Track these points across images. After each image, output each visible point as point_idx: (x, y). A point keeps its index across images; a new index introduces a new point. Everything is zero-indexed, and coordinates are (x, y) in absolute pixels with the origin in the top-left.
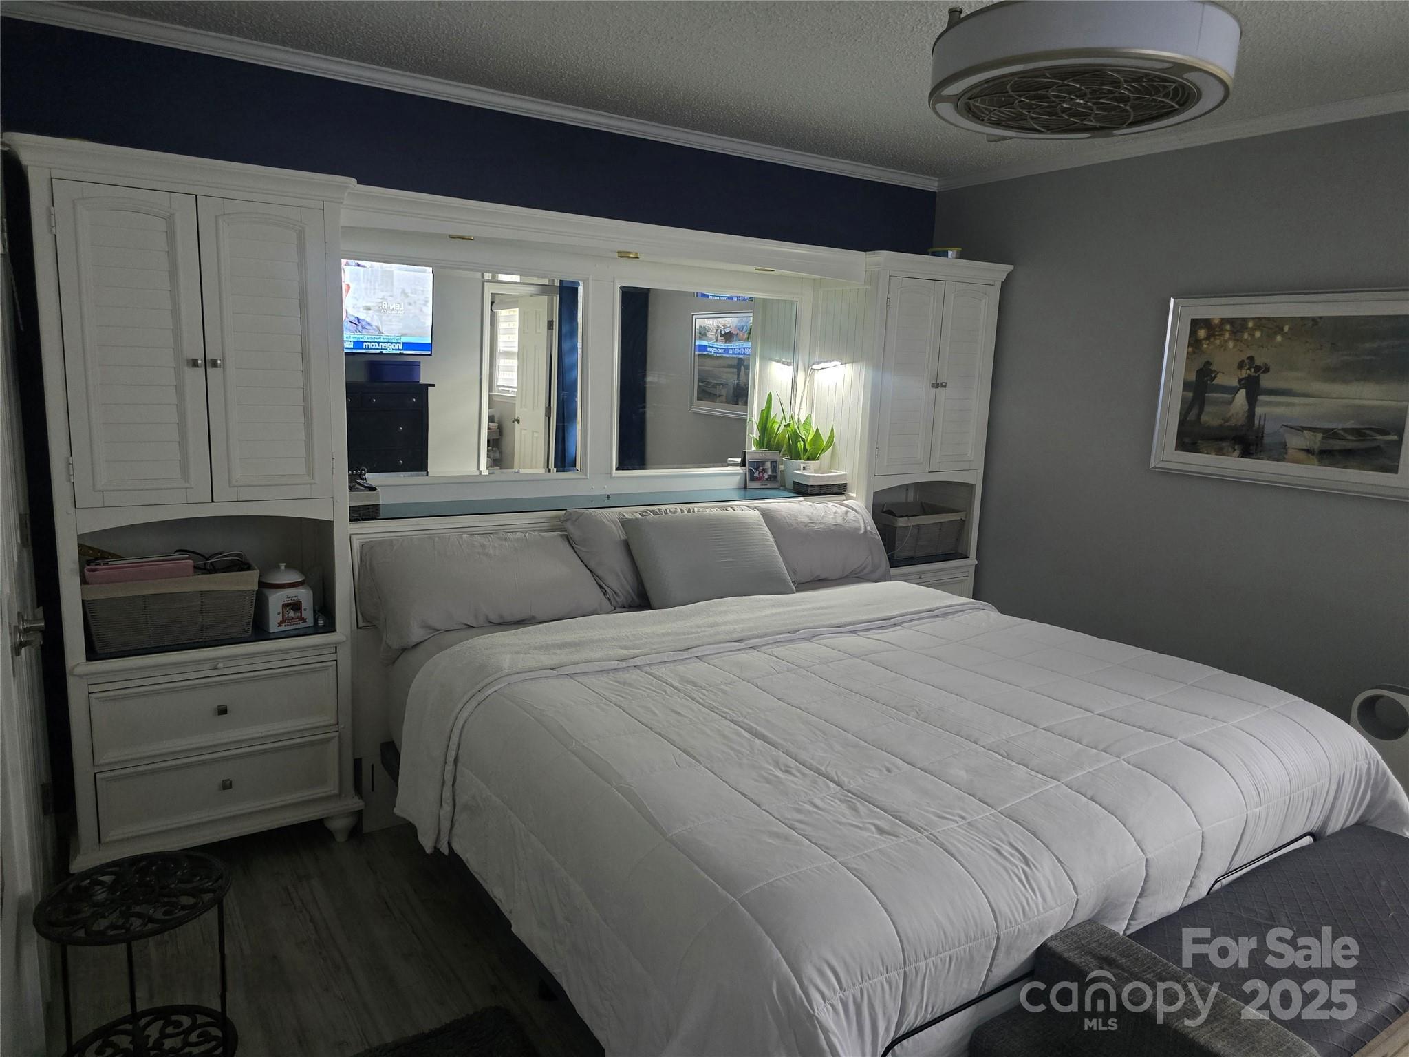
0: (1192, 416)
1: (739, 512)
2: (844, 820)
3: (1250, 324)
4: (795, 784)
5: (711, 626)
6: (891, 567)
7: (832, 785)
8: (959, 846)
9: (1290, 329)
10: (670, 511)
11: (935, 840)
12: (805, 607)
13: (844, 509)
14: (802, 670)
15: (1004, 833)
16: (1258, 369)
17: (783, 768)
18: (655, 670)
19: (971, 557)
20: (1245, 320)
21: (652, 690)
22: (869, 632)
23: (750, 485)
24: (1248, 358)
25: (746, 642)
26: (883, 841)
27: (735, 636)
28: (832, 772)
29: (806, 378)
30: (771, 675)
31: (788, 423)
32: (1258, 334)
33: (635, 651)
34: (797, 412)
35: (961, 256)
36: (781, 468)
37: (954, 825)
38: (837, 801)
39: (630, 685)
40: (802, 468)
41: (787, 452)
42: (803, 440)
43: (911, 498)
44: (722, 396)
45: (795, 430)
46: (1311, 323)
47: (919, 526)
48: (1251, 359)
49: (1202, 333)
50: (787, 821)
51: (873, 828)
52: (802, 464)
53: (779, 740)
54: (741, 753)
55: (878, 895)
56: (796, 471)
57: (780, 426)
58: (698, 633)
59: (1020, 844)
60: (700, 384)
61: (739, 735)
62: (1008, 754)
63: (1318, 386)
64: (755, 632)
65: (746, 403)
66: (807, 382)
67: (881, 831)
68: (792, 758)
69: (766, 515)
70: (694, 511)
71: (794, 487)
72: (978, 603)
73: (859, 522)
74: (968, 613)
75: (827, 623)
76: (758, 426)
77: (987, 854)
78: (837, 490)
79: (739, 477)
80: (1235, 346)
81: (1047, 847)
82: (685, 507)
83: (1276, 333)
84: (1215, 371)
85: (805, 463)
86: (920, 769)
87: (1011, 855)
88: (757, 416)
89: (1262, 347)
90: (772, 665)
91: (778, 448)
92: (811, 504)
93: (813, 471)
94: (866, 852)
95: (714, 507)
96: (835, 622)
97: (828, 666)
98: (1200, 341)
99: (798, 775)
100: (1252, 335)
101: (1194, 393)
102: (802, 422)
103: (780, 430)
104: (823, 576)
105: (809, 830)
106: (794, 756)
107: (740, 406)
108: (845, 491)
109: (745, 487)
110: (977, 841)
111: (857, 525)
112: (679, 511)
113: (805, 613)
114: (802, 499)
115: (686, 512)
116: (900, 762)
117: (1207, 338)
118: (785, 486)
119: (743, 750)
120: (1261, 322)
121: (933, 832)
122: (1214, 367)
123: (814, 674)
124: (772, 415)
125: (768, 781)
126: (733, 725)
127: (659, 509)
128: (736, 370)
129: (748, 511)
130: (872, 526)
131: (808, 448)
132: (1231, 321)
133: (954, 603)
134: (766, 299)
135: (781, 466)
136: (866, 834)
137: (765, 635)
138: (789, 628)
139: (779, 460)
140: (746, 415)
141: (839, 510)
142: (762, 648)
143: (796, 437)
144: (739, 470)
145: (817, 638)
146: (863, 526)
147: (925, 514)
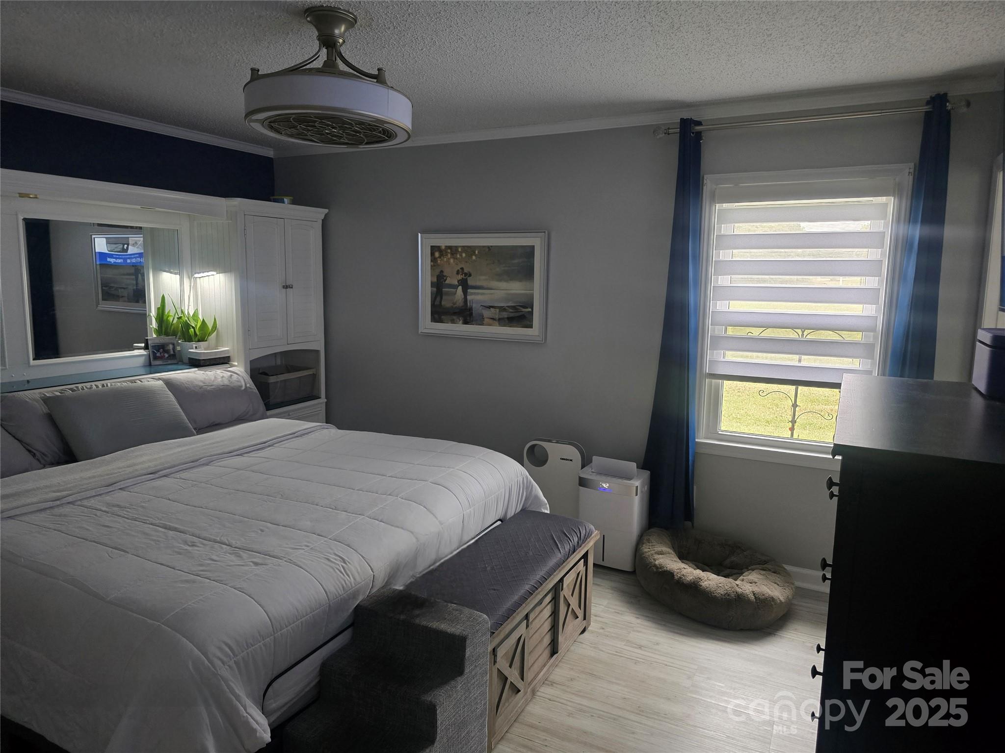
0: (437, 303)
1: (146, 383)
2: (232, 563)
3: (460, 250)
4: (198, 551)
5: (128, 467)
6: (267, 410)
7: (224, 546)
8: (304, 561)
9: (478, 252)
10: (86, 387)
11: (291, 562)
12: (204, 443)
13: (229, 374)
14: (203, 484)
15: (332, 549)
16: (466, 274)
17: (190, 544)
18: (85, 503)
19: (322, 397)
20: (457, 247)
21: (86, 516)
22: (251, 454)
23: (154, 363)
24: (461, 269)
25: (159, 473)
26: (258, 569)
27: (150, 470)
28: (224, 540)
29: (191, 283)
30: (180, 490)
31: (180, 316)
32: (464, 255)
33: (69, 492)
34: (186, 308)
35: (294, 202)
36: (178, 348)
37: (302, 551)
38: (228, 555)
39: (65, 516)
40: (194, 348)
41: (181, 337)
42: (193, 327)
43: (279, 362)
44: (124, 297)
45: (186, 320)
46: (487, 250)
47: (285, 381)
48: (462, 269)
49: (437, 254)
50: (194, 573)
51: (251, 564)
52: (194, 344)
53: (186, 529)
54: (158, 541)
55: (254, 598)
56: (190, 350)
57: (174, 318)
58: (120, 472)
59: (341, 553)
60: (104, 288)
61: (157, 531)
62: (336, 507)
63: (494, 284)
64: (166, 465)
65: (145, 302)
66: (192, 286)
67: (256, 564)
68: (196, 537)
69: (169, 383)
70: (107, 386)
71: (189, 362)
72: (323, 425)
73: (240, 382)
74: (317, 432)
75: (221, 451)
76: (156, 319)
77: (322, 562)
78: (223, 361)
79: (144, 358)
80: (454, 261)
81: (356, 551)
82: (99, 384)
83: (472, 255)
84: (445, 276)
85: (196, 344)
86: (282, 526)
87: (336, 559)
88: (155, 311)
89: (467, 262)
90: (180, 484)
91: (174, 334)
92: (204, 372)
93: (203, 349)
94: (247, 577)
95: (124, 382)
96: (227, 450)
97: (222, 478)
98: (437, 258)
99: (201, 545)
100: (461, 255)
101: (437, 289)
102: (191, 315)
103: (175, 321)
104: (217, 423)
105: (208, 574)
106: (198, 536)
107: (140, 304)
108: (229, 361)
109: (150, 365)
110: (317, 557)
111: (239, 384)
112: (94, 387)
113: (204, 447)
114: (196, 369)
115: (100, 387)
116: (269, 525)
117: (440, 257)
118: (182, 361)
119: (160, 539)
120: (466, 249)
121: (289, 558)
122: (445, 274)
123: (212, 485)
124: (166, 312)
125: (179, 553)
126: (151, 526)
127: (77, 387)
128: (134, 277)
129: (154, 381)
130: (250, 384)
131: (198, 334)
132: (450, 247)
133: (308, 427)
134: (153, 228)
135: (178, 347)
136: (246, 568)
137: (174, 466)
138: (192, 459)
139: (175, 342)
140: (146, 311)
141: (225, 375)
142: (171, 475)
143: (187, 326)
144: (143, 352)
145: (214, 462)
146: (243, 384)
147: (289, 372)
